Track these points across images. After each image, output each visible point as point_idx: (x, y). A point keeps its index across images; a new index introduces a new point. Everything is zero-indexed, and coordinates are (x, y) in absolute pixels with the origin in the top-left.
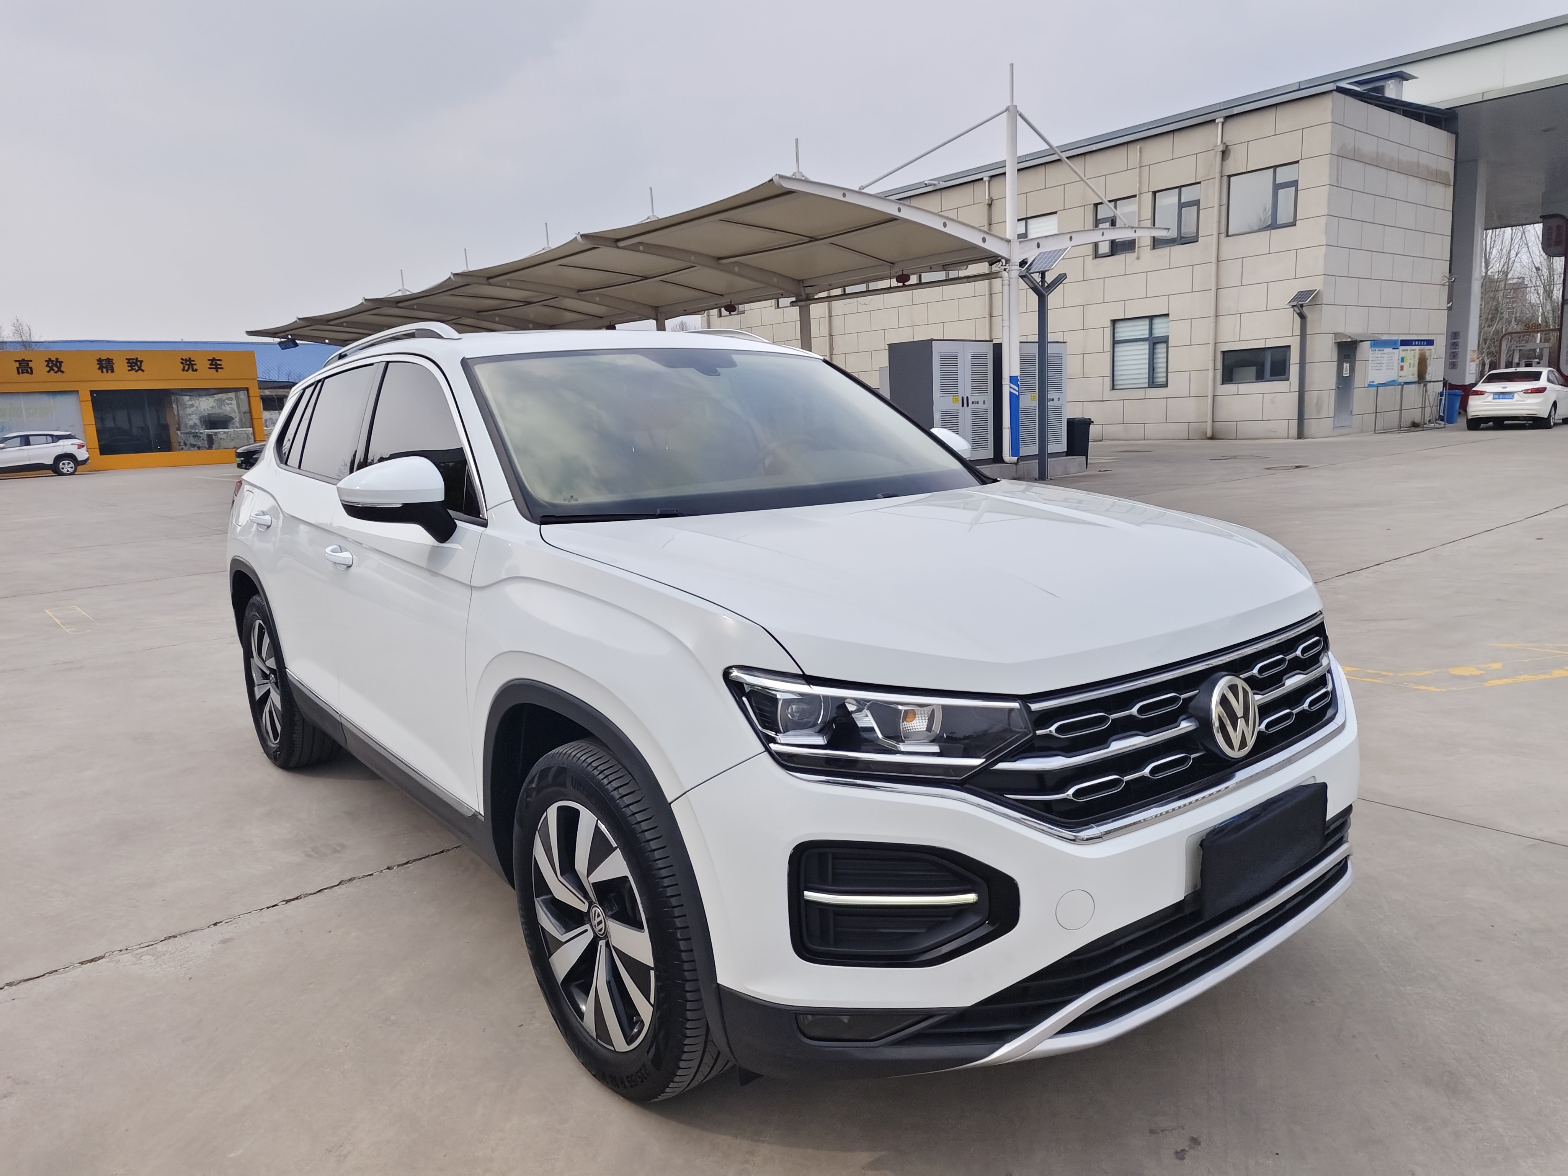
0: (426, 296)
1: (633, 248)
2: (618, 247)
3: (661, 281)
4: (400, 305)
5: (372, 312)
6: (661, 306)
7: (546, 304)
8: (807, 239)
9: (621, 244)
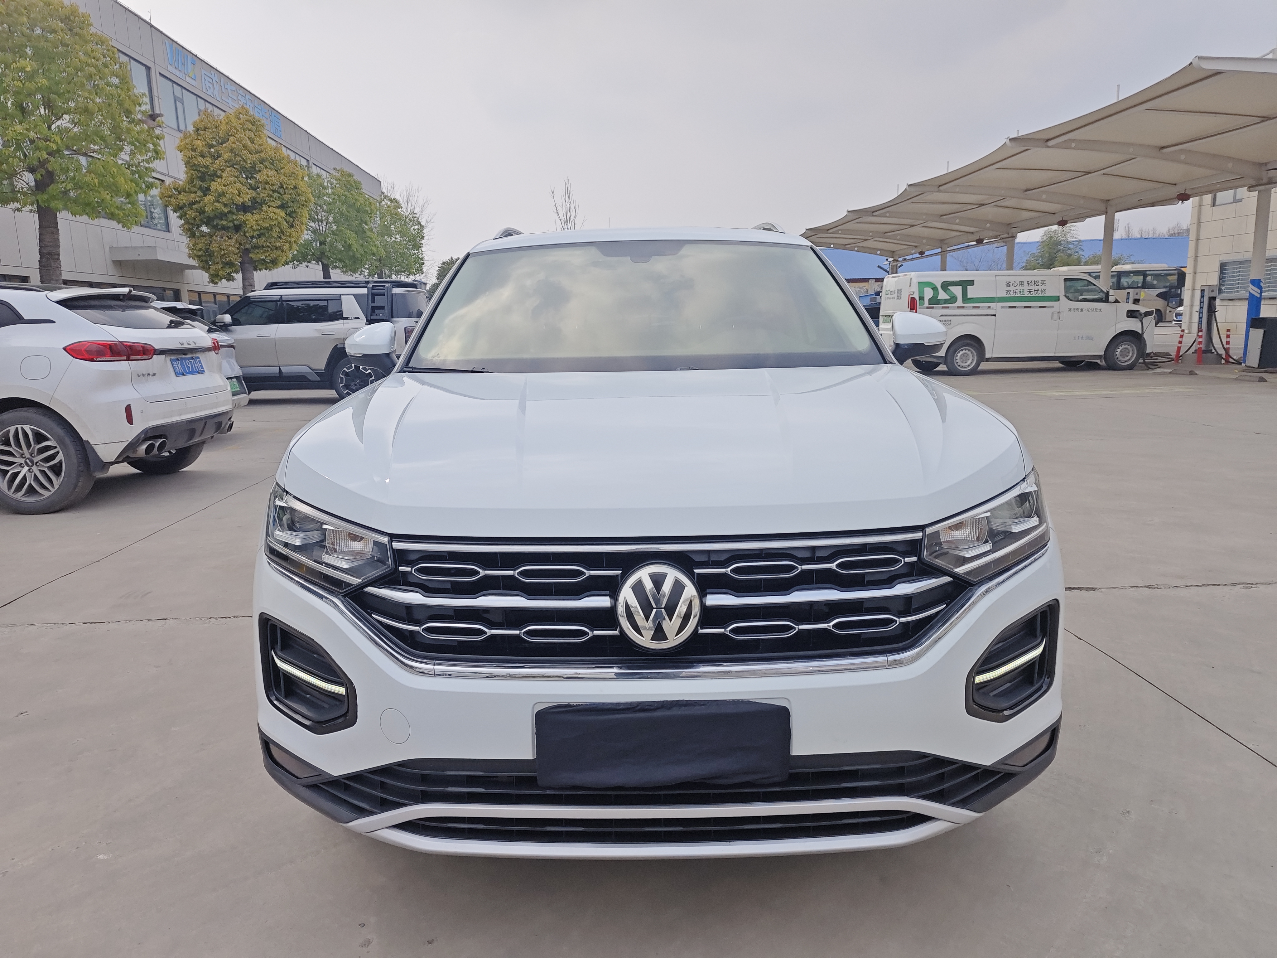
0: (892, 206)
1: (1065, 145)
2: (1048, 147)
3: (1104, 174)
4: (875, 214)
5: (857, 221)
6: (1113, 199)
7: (998, 205)
8: (1259, 120)
9: (1050, 143)
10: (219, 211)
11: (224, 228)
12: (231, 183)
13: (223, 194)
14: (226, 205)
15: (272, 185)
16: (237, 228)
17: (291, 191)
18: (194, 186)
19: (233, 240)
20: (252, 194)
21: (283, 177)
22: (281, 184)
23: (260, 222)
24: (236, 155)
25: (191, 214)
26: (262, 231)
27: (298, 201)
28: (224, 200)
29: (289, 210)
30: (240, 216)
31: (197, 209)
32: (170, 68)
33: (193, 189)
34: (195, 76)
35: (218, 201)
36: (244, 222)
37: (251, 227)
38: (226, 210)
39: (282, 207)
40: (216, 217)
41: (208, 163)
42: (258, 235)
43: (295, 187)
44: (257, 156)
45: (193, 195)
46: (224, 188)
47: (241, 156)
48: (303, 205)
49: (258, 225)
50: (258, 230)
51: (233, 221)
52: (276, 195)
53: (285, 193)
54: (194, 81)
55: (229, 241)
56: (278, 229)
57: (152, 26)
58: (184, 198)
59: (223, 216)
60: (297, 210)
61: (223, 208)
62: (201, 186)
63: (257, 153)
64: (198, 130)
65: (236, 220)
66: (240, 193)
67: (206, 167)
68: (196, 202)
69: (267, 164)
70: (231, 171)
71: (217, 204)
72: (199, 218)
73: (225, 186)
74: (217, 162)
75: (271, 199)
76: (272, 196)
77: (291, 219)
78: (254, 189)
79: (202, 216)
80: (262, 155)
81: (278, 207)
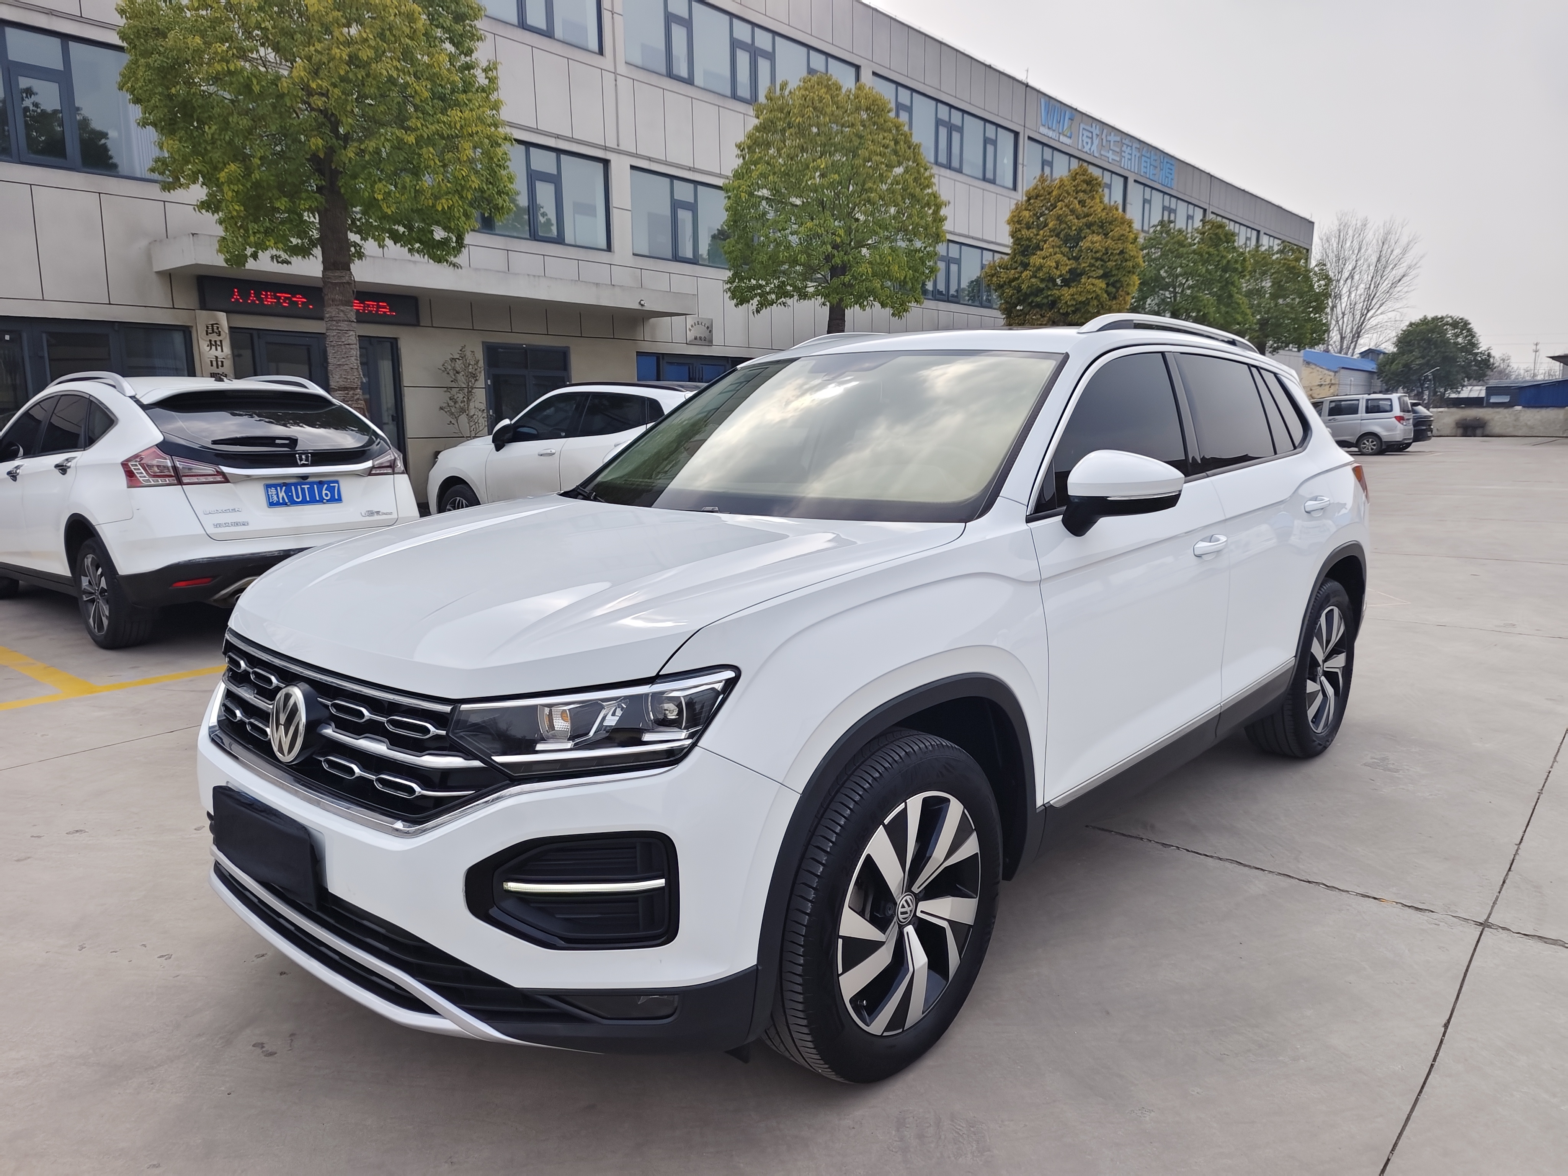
10: (1035, 287)
11: (1039, 306)
12: (1051, 255)
13: (1040, 268)
14: (1042, 280)
15: (1096, 252)
16: (1053, 304)
17: (1117, 257)
18: (1016, 262)
19: (1046, 319)
20: (1072, 264)
21: (1109, 241)
22: (1106, 249)
23: (1075, 297)
24: (1061, 222)
25: (1009, 291)
26: (1077, 306)
27: (1124, 268)
28: (1041, 274)
29: (1112, 280)
30: (1055, 291)
31: (1015, 286)
32: (1043, 130)
33: (1015, 265)
34: (1071, 133)
35: (1036, 277)
36: (1059, 297)
37: (1066, 302)
38: (1042, 286)
39: (1104, 276)
40: (1032, 294)
41: (1032, 235)
42: (1073, 311)
43: (1122, 252)
44: (1085, 220)
45: (1013, 271)
46: (1042, 261)
47: (1066, 223)
48: (1129, 272)
49: (1074, 299)
50: (1072, 305)
51: (1047, 297)
52: (1098, 263)
53: (1109, 260)
54: (1069, 139)
55: (1042, 319)
56: (1095, 303)
57: (1027, 85)
58: (1004, 276)
59: (1039, 291)
60: (1122, 279)
61: (1039, 283)
62: (1022, 261)
63: (1085, 217)
64: (1029, 199)
65: (1051, 295)
66: (1058, 266)
67: (1029, 239)
68: (1015, 279)
69: (1094, 228)
70: (1053, 241)
71: (1033, 280)
72: (1016, 296)
73: (1044, 258)
74: (1041, 232)
75: (1093, 269)
76: (1093, 265)
77: (1114, 290)
78: (1076, 259)
79: (1020, 294)
80: (1090, 219)
81: (1098, 278)
